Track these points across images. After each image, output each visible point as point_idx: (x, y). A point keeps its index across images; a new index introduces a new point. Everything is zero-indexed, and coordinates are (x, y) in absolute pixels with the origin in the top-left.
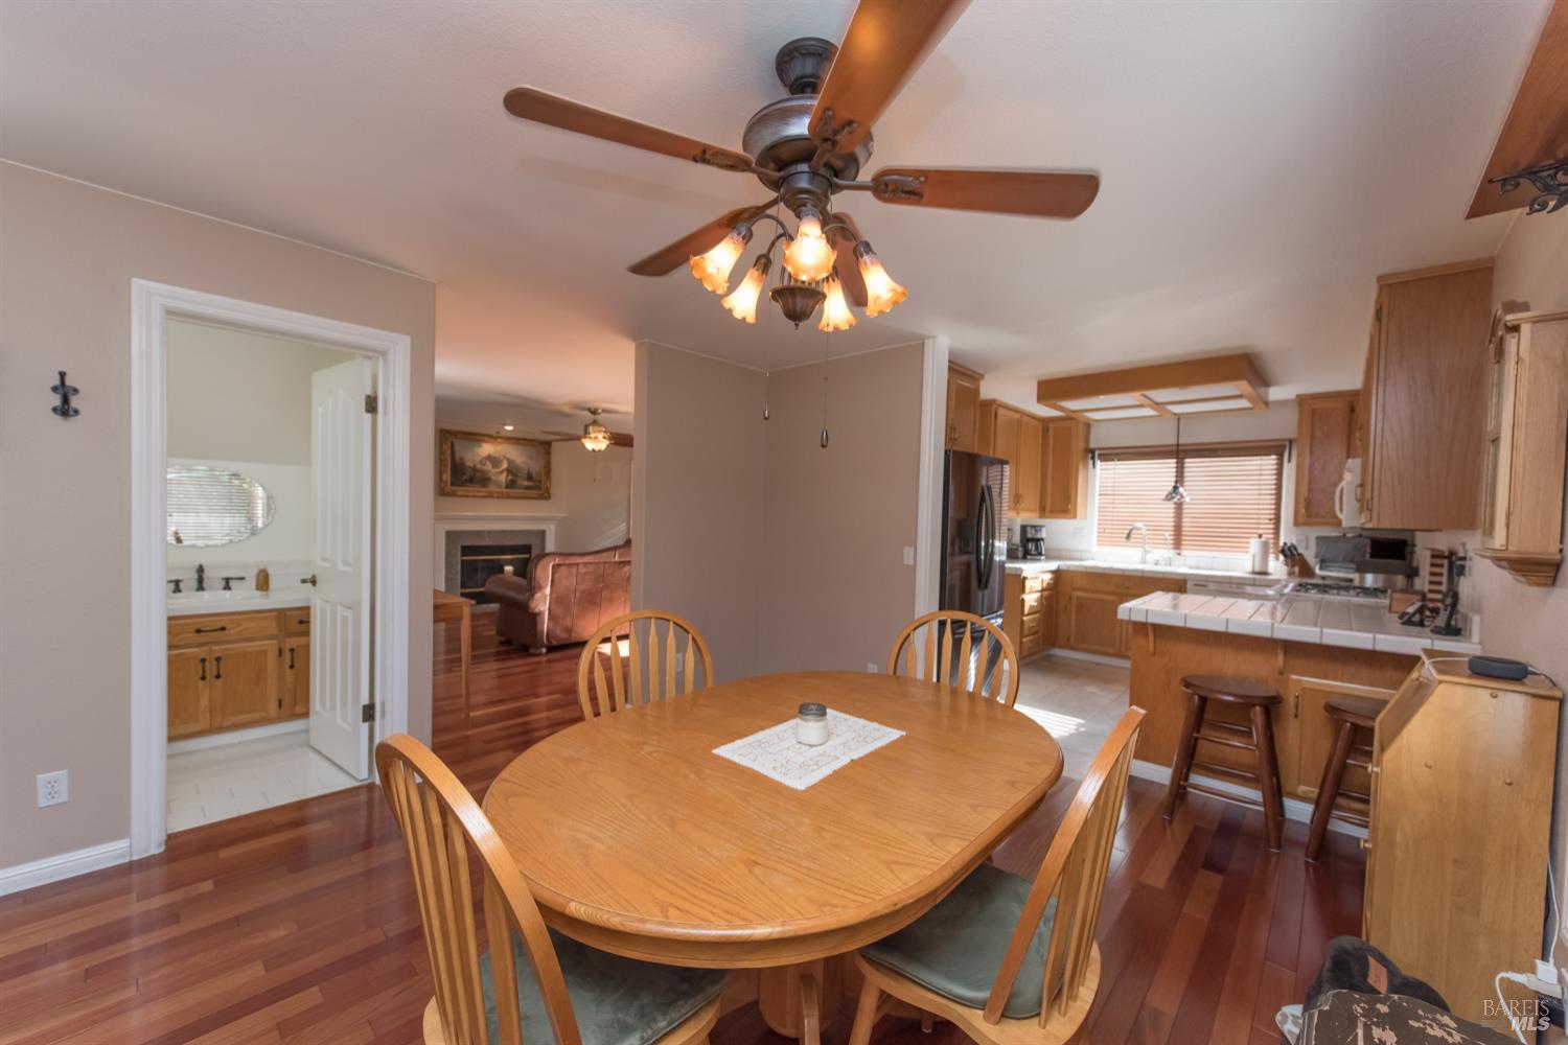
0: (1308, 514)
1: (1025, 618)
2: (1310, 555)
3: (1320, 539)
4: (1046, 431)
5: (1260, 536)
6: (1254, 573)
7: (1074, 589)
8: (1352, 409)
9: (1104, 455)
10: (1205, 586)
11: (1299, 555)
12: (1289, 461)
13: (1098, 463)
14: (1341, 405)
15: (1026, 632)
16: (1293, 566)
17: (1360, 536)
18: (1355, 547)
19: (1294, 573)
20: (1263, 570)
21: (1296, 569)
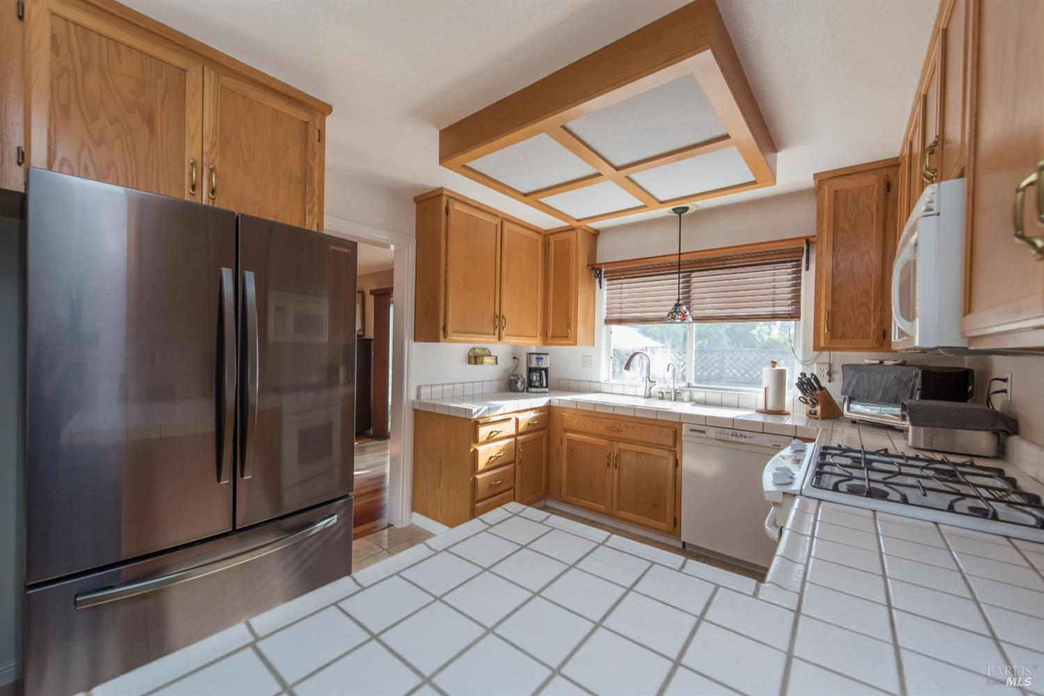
0: (833, 334)
1: (479, 477)
2: (835, 389)
3: (847, 368)
4: (546, 245)
5: (774, 364)
6: (766, 412)
7: (566, 430)
8: (888, 187)
9: (611, 272)
10: (704, 432)
11: (821, 388)
12: (807, 269)
13: (605, 282)
14: (873, 181)
15: (480, 495)
16: (814, 405)
17: (903, 364)
18: (899, 380)
19: (815, 413)
20: (779, 409)
21: (818, 408)
